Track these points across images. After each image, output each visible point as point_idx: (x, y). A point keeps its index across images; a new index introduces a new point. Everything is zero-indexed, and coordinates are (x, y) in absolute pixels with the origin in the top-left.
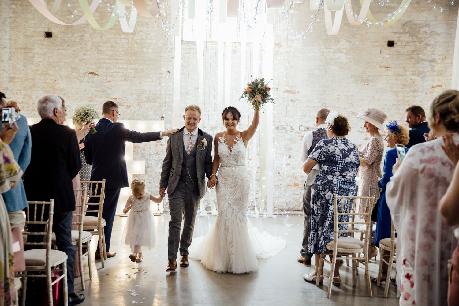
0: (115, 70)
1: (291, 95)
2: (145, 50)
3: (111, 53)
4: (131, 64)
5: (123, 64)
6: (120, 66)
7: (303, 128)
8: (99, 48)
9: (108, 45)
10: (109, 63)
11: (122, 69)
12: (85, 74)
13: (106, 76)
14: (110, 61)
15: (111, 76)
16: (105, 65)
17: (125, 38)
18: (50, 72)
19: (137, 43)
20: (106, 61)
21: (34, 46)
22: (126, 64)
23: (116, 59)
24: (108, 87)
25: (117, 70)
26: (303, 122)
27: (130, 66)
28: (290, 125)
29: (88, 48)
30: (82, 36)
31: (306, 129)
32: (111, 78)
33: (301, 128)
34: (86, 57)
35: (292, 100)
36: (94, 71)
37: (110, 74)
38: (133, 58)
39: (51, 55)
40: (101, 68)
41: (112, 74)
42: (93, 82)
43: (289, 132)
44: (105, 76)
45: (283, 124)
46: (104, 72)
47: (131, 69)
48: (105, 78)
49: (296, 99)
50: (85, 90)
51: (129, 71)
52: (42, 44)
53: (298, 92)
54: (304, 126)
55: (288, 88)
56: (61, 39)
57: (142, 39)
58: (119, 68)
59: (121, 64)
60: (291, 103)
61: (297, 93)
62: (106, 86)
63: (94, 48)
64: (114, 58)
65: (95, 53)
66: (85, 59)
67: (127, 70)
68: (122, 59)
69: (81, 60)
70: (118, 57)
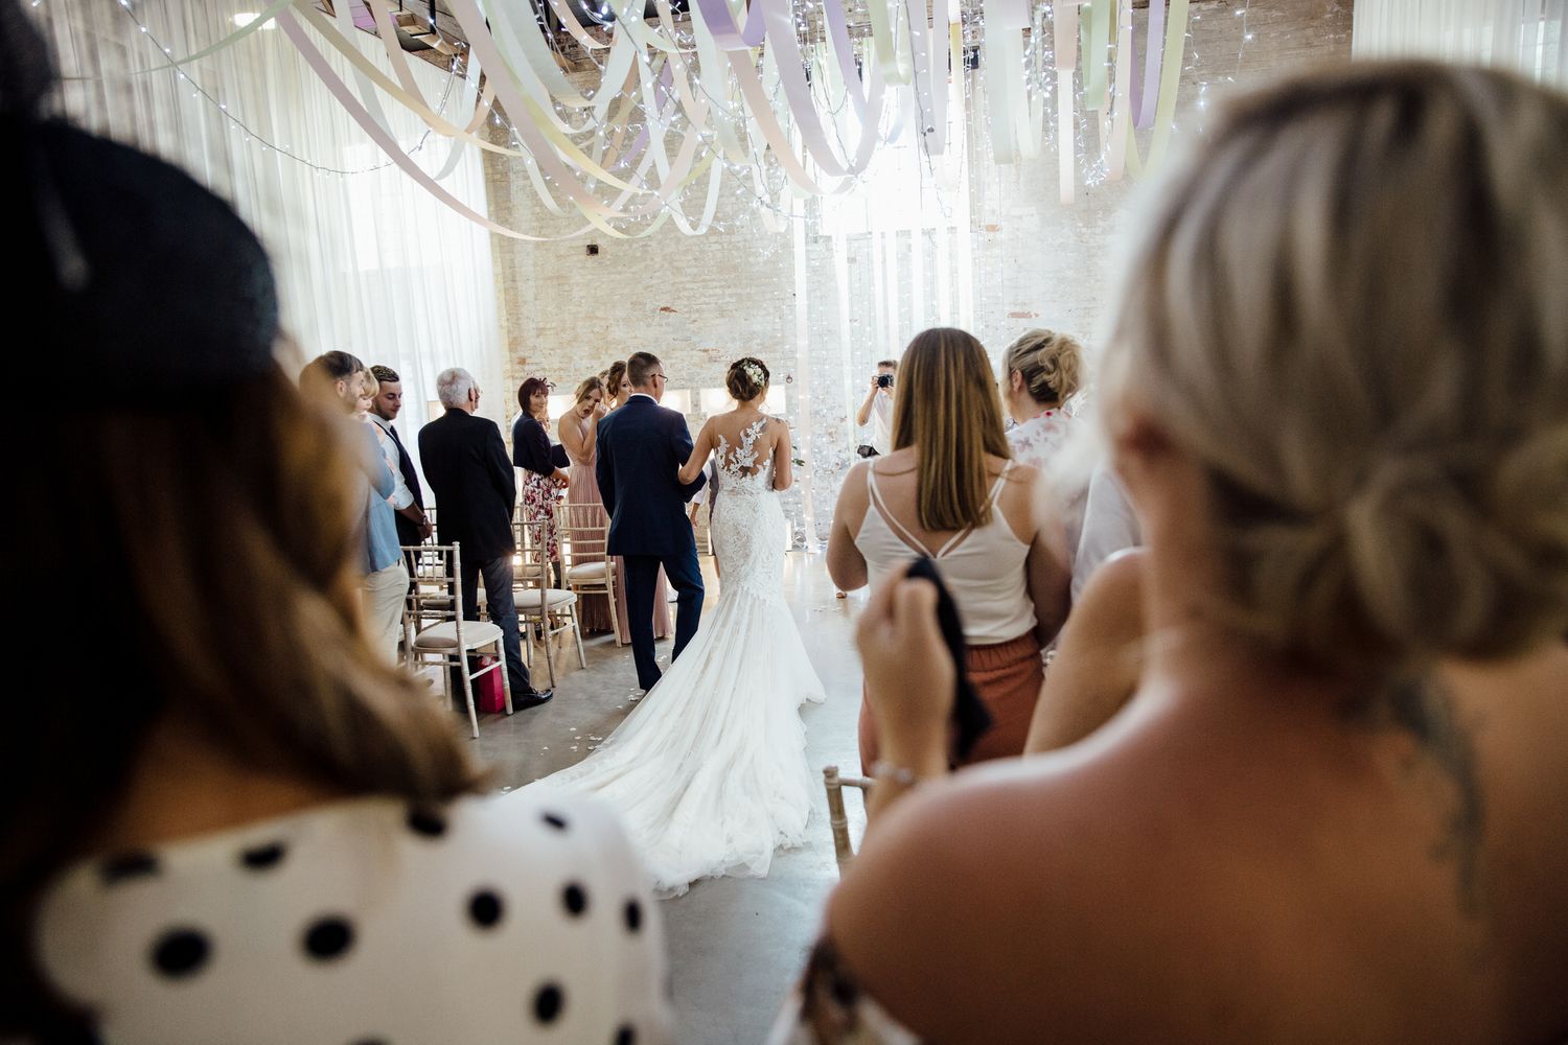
0: (703, 299)
2: (751, 259)
3: (695, 270)
4: (729, 287)
5: (716, 287)
6: (711, 292)
8: (675, 264)
9: (690, 258)
10: (692, 289)
11: (716, 298)
12: (654, 311)
13: (690, 312)
14: (694, 286)
15: (697, 311)
16: (686, 293)
17: (716, 242)
18: (598, 314)
19: (738, 249)
20: (688, 286)
21: (570, 272)
22: (721, 287)
23: (704, 281)
24: (694, 332)
25: (707, 300)
27: (728, 291)
29: (657, 266)
30: (646, 245)
32: (697, 315)
34: (654, 282)
36: (668, 305)
37: (695, 307)
38: (732, 276)
39: (598, 284)
40: (679, 298)
41: (698, 307)
42: (668, 324)
44: (686, 312)
46: (685, 306)
47: (730, 296)
48: (687, 316)
50: (656, 340)
51: (728, 299)
52: (583, 268)
53: (1037, 315)
56: (612, 255)
57: (745, 241)
58: (710, 296)
59: (712, 288)
61: (1033, 317)
62: (688, 330)
63: (666, 265)
64: (701, 279)
65: (669, 273)
66: (652, 286)
67: (723, 299)
68: (713, 280)
69: (646, 288)
70: (707, 277)
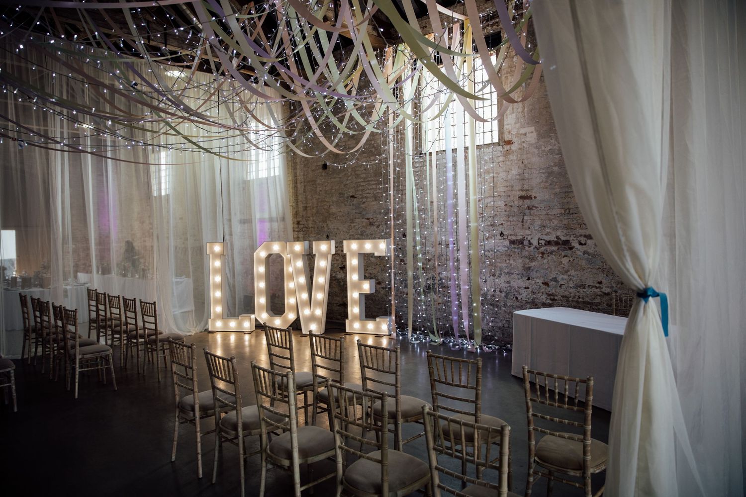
0: (367, 191)
1: (527, 201)
3: (364, 175)
5: (373, 184)
6: (371, 187)
7: (543, 242)
8: (356, 172)
9: (362, 169)
10: (363, 186)
11: (373, 190)
12: (347, 198)
13: (362, 197)
14: (364, 184)
15: (365, 197)
16: (360, 188)
18: (326, 200)
20: (362, 184)
21: (317, 178)
24: (363, 209)
25: (370, 191)
26: (542, 234)
28: (527, 238)
29: (349, 174)
31: (547, 244)
32: (365, 200)
33: (540, 242)
34: (348, 182)
35: (529, 208)
36: (354, 195)
37: (365, 195)
39: (327, 184)
40: (358, 190)
42: (353, 205)
43: (527, 248)
45: (520, 237)
46: (360, 195)
48: (361, 200)
49: (533, 206)
50: (348, 213)
52: (321, 176)
53: (535, 197)
54: (544, 240)
55: (524, 194)
56: (331, 169)
58: (371, 189)
60: (527, 211)
61: (533, 198)
62: (361, 207)
63: (353, 173)
64: (367, 180)
65: (354, 177)
66: (347, 185)
67: (376, 191)
68: (372, 181)
69: (345, 185)
70: (370, 179)
